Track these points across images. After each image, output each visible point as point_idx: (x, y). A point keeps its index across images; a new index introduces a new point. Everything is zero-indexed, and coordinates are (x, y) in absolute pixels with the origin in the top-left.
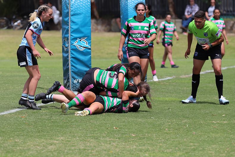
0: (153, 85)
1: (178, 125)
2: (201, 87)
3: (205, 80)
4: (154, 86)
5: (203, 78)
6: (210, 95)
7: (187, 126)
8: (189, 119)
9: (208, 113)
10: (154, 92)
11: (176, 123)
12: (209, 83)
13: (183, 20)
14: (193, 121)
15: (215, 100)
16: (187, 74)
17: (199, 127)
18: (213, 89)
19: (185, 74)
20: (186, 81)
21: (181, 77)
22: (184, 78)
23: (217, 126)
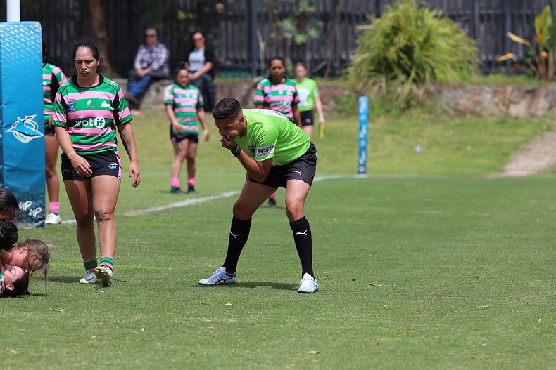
0: (60, 234)
1: (121, 327)
2: (174, 239)
3: (183, 221)
4: (62, 236)
5: (179, 217)
6: (195, 256)
7: (143, 329)
8: (147, 313)
9: (190, 300)
10: (62, 250)
11: (116, 324)
12: (193, 229)
13: (130, 81)
14: (157, 318)
15: (206, 270)
16: (142, 209)
17: (170, 333)
18: (203, 244)
19: (136, 209)
20: (138, 225)
21: (126, 214)
22: (134, 217)
23: (211, 329)
